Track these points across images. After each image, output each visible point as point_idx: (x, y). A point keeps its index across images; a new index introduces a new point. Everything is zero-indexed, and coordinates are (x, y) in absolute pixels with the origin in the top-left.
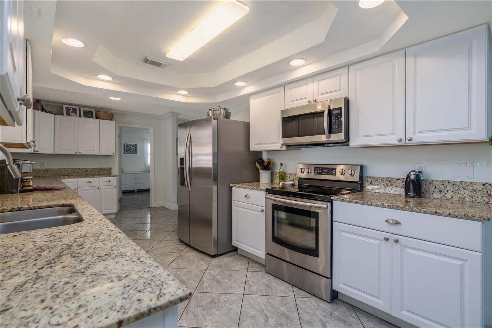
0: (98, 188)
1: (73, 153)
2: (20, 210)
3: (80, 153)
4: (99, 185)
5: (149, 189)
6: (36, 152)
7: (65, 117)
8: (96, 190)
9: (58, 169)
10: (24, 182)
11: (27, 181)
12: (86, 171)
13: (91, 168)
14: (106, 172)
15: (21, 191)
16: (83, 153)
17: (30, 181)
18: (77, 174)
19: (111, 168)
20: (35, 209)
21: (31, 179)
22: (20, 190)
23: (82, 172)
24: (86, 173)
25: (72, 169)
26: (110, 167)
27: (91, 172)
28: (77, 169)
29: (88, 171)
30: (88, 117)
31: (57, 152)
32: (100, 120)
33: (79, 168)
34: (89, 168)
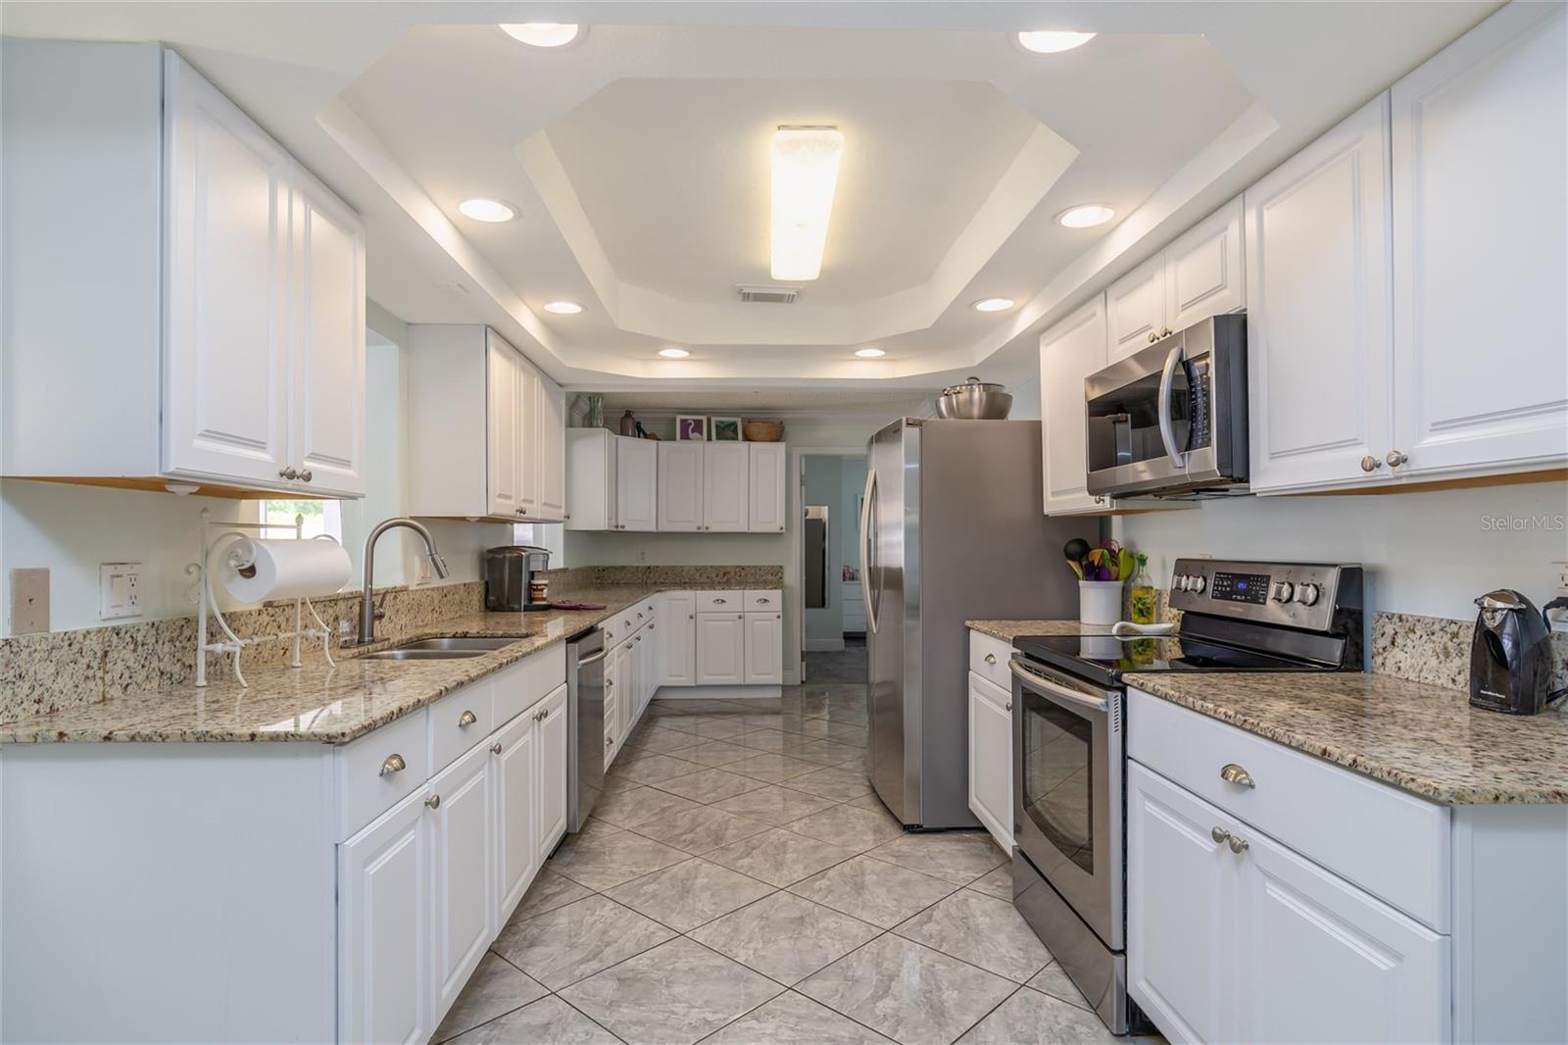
0: (740, 617)
1: (695, 530)
2: (465, 637)
3: (707, 528)
4: (741, 610)
5: (865, 633)
6: (620, 529)
7: (679, 445)
8: (734, 620)
9: (670, 568)
10: (535, 590)
11: (537, 590)
12: (725, 574)
13: (737, 567)
14: (770, 578)
15: (526, 609)
16: (714, 529)
17: (542, 590)
18: (708, 580)
19: (781, 567)
20: (486, 637)
21: (546, 585)
22: (525, 606)
23: (717, 576)
24: (725, 579)
25: (697, 569)
26: (781, 564)
27: (737, 577)
28: (705, 567)
29: (729, 573)
30: (727, 439)
31: (665, 527)
32: (751, 443)
33: (712, 567)
34: (732, 567)
